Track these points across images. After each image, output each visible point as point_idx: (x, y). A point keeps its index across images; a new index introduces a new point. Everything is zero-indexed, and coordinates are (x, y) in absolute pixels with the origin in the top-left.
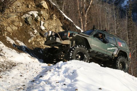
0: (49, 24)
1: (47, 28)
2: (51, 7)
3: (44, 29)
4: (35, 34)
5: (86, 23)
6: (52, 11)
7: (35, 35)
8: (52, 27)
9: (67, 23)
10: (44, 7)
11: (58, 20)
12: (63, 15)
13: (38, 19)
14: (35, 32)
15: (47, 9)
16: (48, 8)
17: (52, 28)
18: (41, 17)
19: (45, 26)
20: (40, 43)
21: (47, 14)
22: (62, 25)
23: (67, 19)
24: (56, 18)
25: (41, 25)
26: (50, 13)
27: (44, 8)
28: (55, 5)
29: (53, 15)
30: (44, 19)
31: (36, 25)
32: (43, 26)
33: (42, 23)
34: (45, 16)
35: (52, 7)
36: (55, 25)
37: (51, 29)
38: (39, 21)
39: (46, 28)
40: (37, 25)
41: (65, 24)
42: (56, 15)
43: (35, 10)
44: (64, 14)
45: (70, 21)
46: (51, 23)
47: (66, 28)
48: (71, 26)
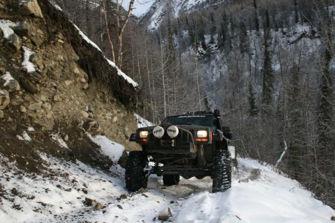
0: (45, 57)
1: (42, 67)
2: (51, 14)
3: (34, 70)
4: (5, 85)
5: (122, 54)
6: (54, 24)
7: (7, 88)
8: (53, 63)
9: (90, 53)
10: (33, 11)
11: (68, 46)
12: (81, 36)
13: (15, 44)
14: (5, 78)
15: (40, 18)
16: (42, 16)
17: (56, 66)
18: (25, 38)
19: (34, 63)
20: (24, 110)
21: (39, 31)
22: (78, 58)
23: (90, 44)
24: (62, 42)
25: (23, 59)
26: (49, 29)
27: (32, 16)
28: (60, 9)
29: (55, 33)
30: (33, 43)
31: (10, 58)
32: (30, 60)
33: (28, 53)
34: (34, 34)
35: (54, 15)
36: (62, 58)
37: (52, 68)
38: (18, 48)
39: (38, 67)
40: (13, 60)
41: (85, 55)
42: (65, 35)
43: (6, 19)
44: (81, 33)
45: (96, 49)
46: (51, 54)
47: (87, 66)
48: (97, 60)
